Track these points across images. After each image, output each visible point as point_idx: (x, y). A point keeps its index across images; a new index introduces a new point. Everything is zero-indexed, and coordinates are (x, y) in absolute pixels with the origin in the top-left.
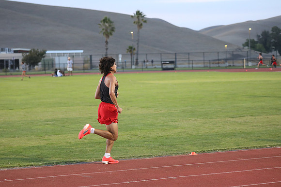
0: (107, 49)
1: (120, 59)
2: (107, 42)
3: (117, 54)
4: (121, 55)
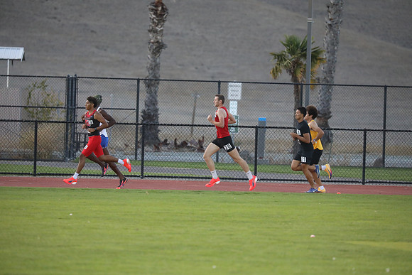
1: (233, 110)
2: (160, 8)
3: (219, 82)
4: (240, 89)
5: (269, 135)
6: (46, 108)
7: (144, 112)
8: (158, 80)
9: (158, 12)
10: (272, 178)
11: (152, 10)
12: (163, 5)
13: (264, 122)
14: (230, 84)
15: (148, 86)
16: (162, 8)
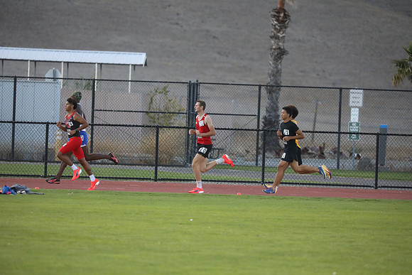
0: (280, 54)
1: (355, 116)
2: (282, 15)
3: (341, 89)
4: (361, 96)
5: (391, 142)
6: (168, 113)
7: (265, 118)
8: (279, 86)
9: (280, 18)
10: (393, 185)
11: (275, 16)
12: (285, 11)
13: (386, 130)
14: (351, 90)
15: (270, 92)
16: (285, 14)
